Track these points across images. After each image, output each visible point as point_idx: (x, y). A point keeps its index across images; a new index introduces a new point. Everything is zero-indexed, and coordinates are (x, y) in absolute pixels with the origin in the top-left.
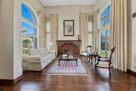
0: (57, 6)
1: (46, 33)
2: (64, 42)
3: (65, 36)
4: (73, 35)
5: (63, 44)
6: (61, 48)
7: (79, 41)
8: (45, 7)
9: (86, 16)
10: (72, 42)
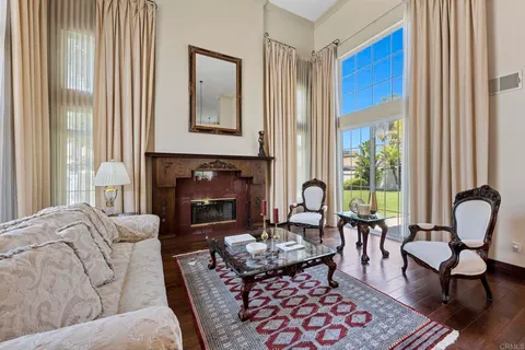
3: (196, 129)
4: (237, 132)
5: (188, 174)
6: (172, 194)
7: (265, 159)
9: (290, 55)
10: (232, 162)
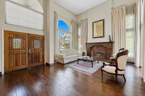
0: (86, 10)
1: (78, 37)
2: (93, 45)
3: (94, 38)
5: (92, 47)
6: (90, 50)
8: (77, 16)
10: (101, 44)
